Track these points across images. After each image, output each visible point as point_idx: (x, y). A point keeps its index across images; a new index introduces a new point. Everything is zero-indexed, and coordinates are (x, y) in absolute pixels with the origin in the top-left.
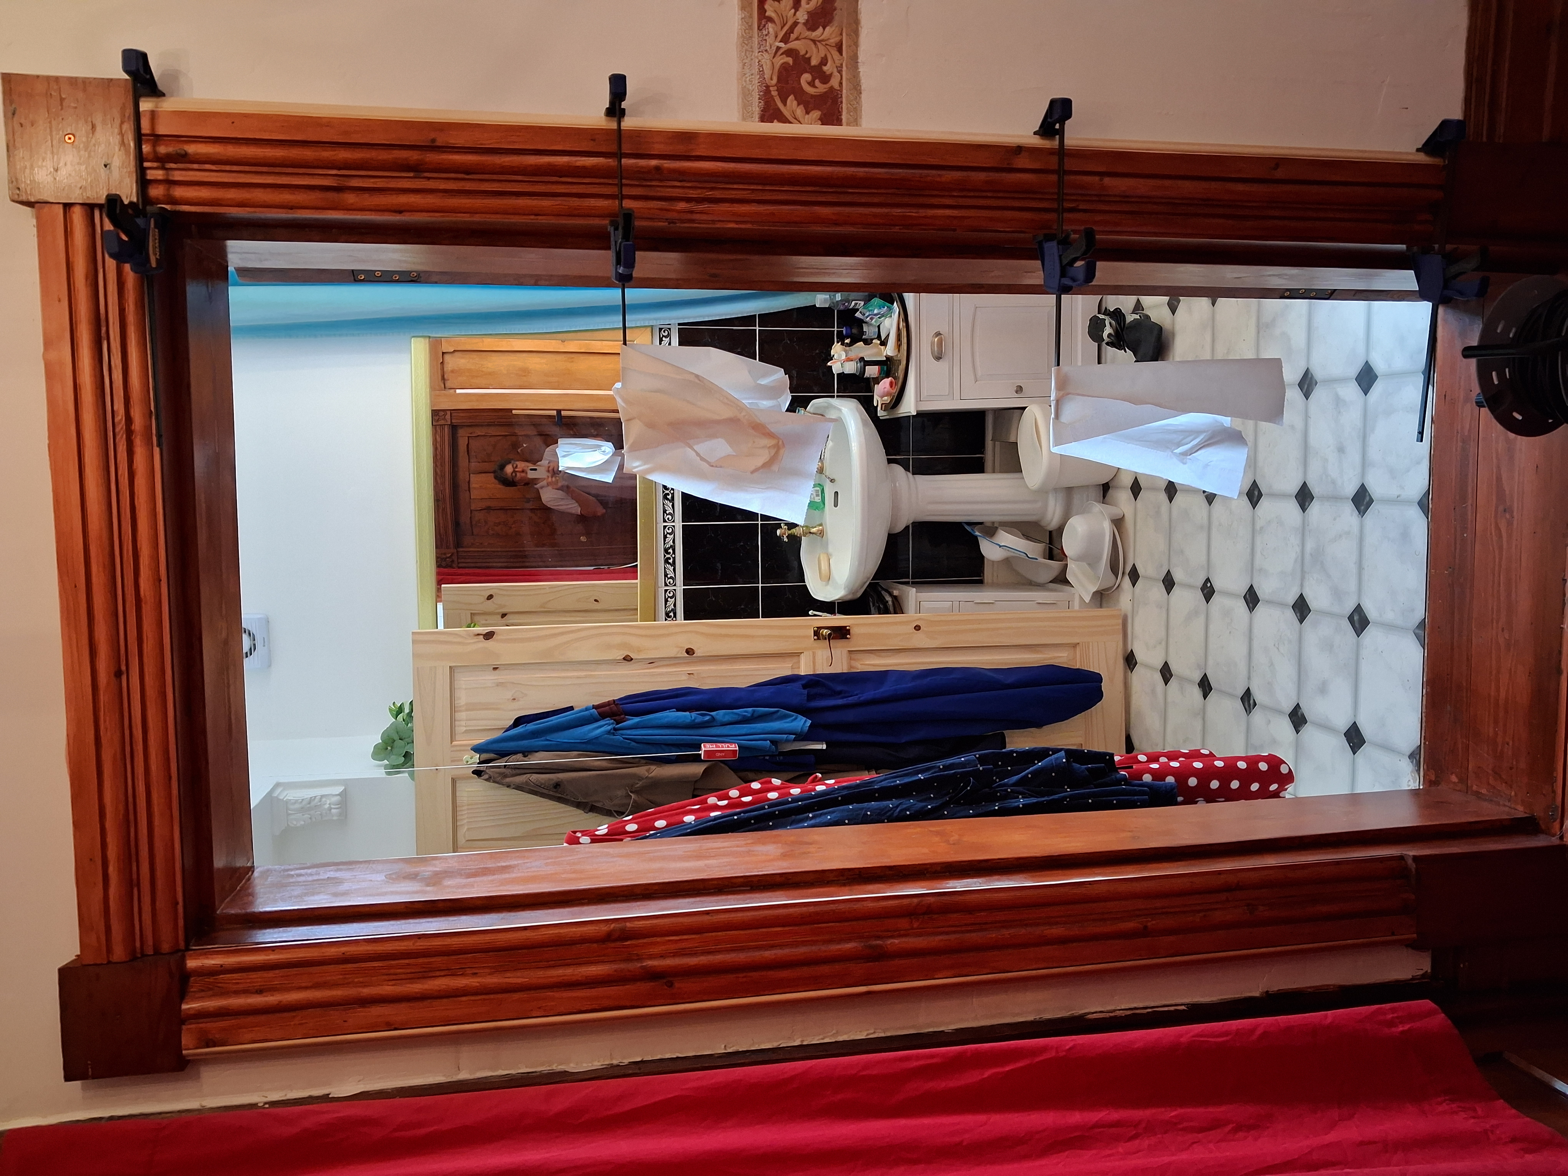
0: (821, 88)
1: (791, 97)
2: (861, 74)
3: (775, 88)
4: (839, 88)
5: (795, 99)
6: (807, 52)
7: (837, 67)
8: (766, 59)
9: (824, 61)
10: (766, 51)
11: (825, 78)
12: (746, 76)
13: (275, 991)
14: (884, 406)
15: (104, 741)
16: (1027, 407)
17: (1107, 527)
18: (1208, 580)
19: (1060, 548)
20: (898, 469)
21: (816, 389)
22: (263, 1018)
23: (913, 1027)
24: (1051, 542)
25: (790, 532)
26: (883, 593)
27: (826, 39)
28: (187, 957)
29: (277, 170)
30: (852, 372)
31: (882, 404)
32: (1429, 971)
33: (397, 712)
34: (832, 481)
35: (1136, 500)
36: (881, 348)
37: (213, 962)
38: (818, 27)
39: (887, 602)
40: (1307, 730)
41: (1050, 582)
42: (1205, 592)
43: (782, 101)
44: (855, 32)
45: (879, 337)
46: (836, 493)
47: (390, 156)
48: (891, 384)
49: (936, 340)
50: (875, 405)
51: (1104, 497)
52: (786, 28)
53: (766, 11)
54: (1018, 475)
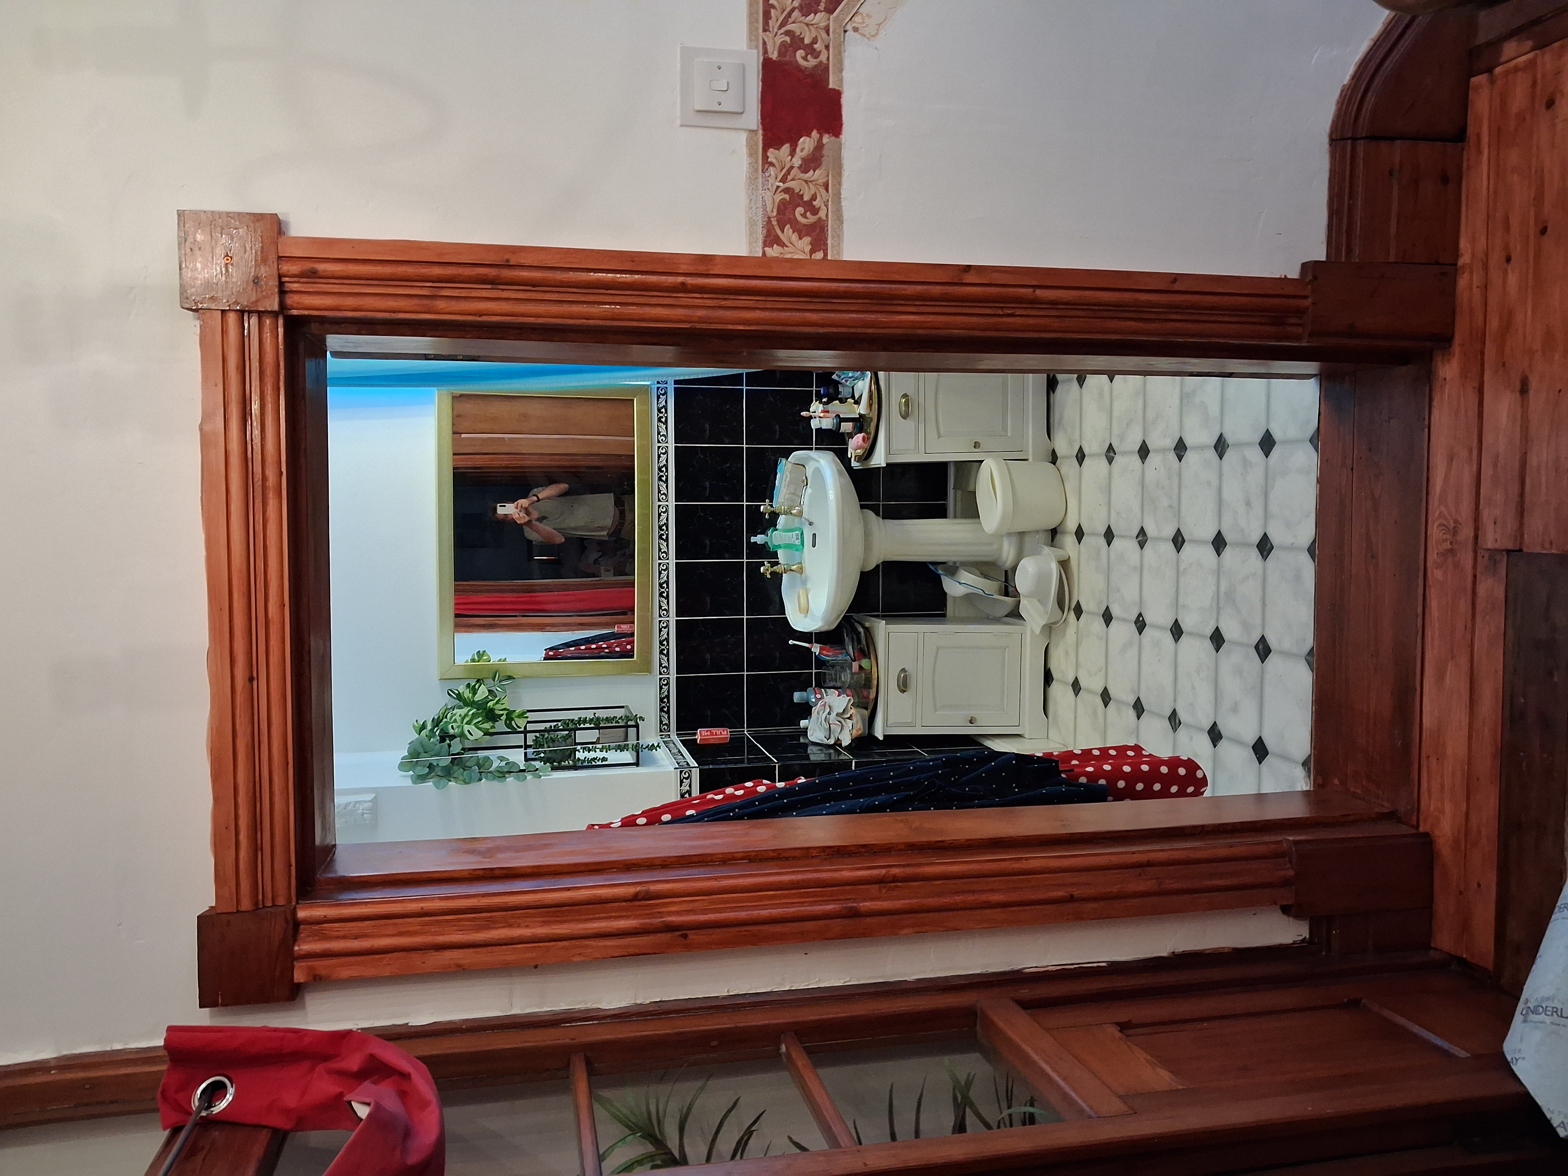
0: (811, 219)
1: (788, 226)
2: (843, 208)
3: (776, 219)
4: (825, 219)
5: (791, 228)
6: (801, 190)
7: (824, 202)
8: (768, 195)
9: (814, 198)
10: (768, 189)
11: (815, 211)
12: (753, 209)
13: (368, 937)
14: (857, 457)
15: (240, 733)
16: (983, 461)
17: (1054, 567)
18: (1140, 615)
19: (1014, 586)
20: (870, 514)
21: (796, 441)
22: (358, 958)
23: (880, 977)
24: (1006, 580)
25: (772, 570)
26: (856, 624)
27: (816, 179)
28: (298, 910)
29: (386, 283)
30: (829, 428)
31: (855, 456)
32: (1307, 937)
33: (421, 728)
34: (811, 524)
35: (1079, 544)
36: (854, 407)
37: (318, 914)
38: (809, 171)
39: (860, 633)
40: (1222, 744)
41: (1005, 616)
42: (1138, 625)
43: (781, 230)
44: (839, 175)
45: (853, 397)
46: (814, 535)
47: (474, 273)
48: (864, 438)
49: (904, 400)
50: (849, 456)
51: (1052, 541)
52: (784, 171)
53: (768, 157)
54: (976, 520)
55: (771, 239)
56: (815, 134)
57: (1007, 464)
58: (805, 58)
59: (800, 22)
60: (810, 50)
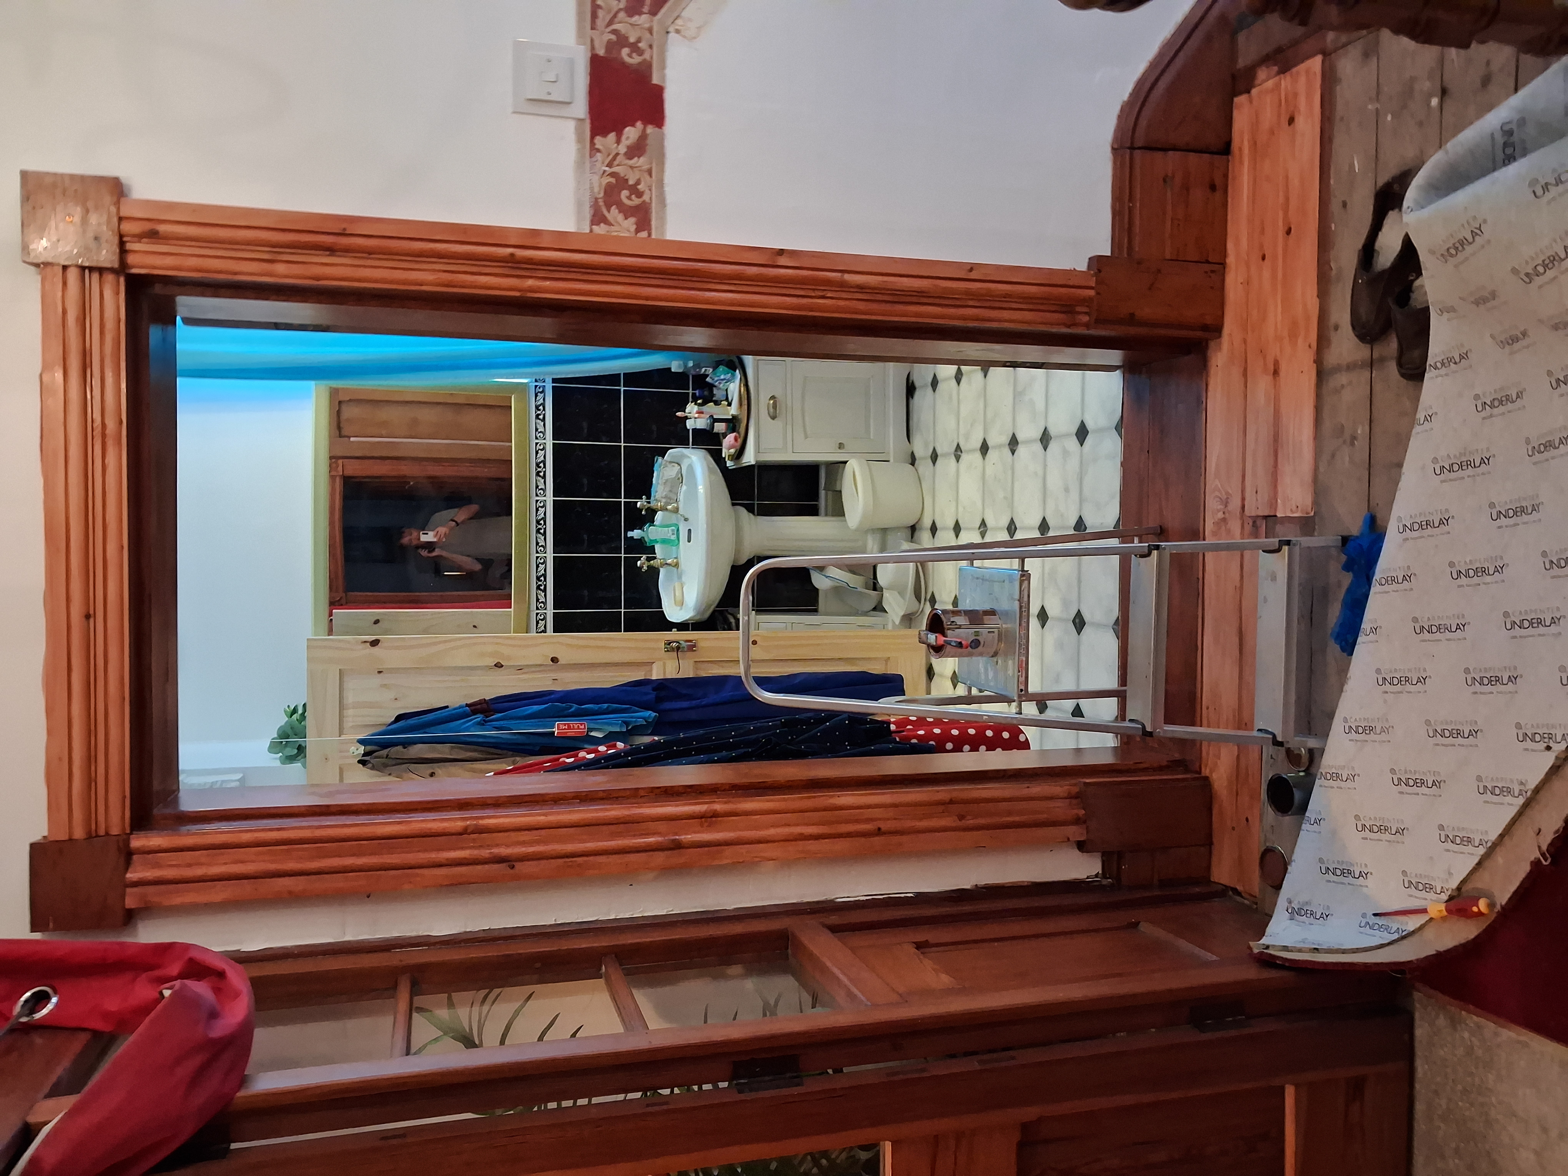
0: (636, 201)
1: (614, 207)
2: (666, 192)
3: (602, 200)
4: (649, 202)
5: (618, 208)
6: (626, 175)
7: (648, 187)
8: (596, 178)
9: (638, 182)
10: (596, 173)
11: (640, 194)
12: (580, 190)
14: (730, 457)
15: (75, 668)
16: (847, 461)
20: (741, 510)
21: (672, 441)
23: (704, 906)
24: (875, 577)
25: (649, 564)
27: (640, 166)
28: (132, 839)
29: (226, 246)
30: (703, 428)
32: (1100, 871)
33: (291, 713)
34: (686, 519)
35: (934, 538)
36: (727, 409)
37: (153, 843)
38: (634, 158)
39: (729, 621)
41: (871, 610)
43: (607, 210)
44: (661, 162)
45: (726, 399)
46: (689, 530)
47: (312, 240)
48: (736, 438)
49: (772, 402)
50: (724, 457)
51: (911, 535)
52: (611, 157)
53: (595, 144)
54: (842, 518)
55: (598, 218)
56: (639, 124)
57: (868, 464)
58: (630, 56)
59: (626, 22)
60: (635, 48)
